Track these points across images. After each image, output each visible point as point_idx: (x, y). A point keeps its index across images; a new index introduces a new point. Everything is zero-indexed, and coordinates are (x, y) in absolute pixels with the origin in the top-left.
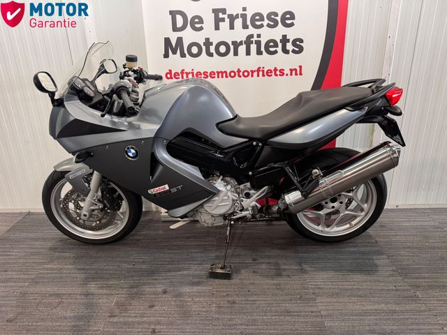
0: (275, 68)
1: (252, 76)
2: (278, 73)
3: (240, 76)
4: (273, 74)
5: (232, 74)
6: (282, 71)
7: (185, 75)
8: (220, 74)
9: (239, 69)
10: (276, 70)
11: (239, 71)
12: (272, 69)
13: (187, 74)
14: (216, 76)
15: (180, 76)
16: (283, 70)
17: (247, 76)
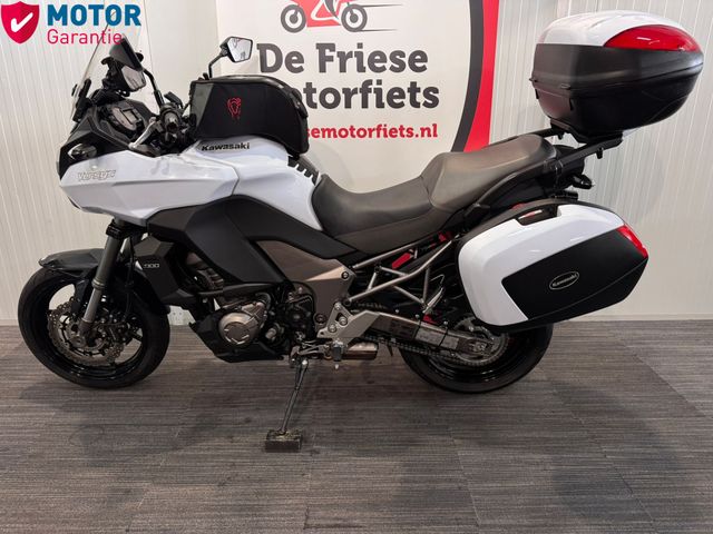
0: (402, 126)
1: (370, 136)
2: (405, 133)
3: (353, 136)
4: (398, 134)
5: (343, 133)
6: (410, 131)
8: (326, 133)
9: (352, 127)
12: (398, 128)
14: (321, 134)
16: (412, 129)
17: (364, 136)
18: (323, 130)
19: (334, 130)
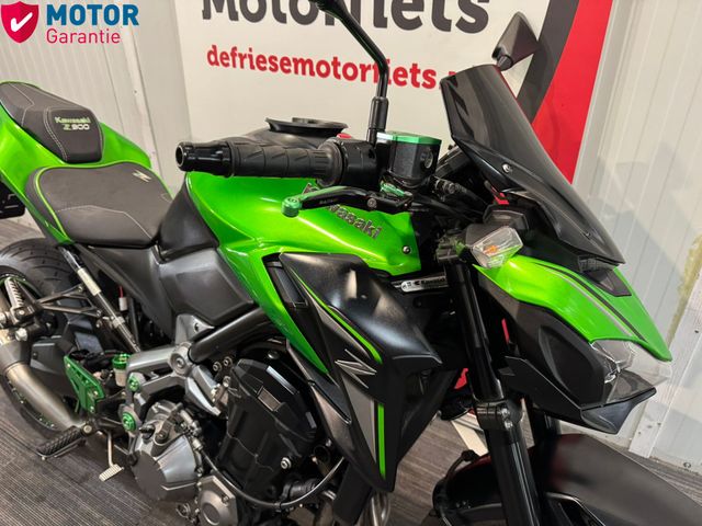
0: (415, 66)
1: (363, 79)
2: (420, 78)
3: (338, 76)
4: (409, 80)
5: (323, 69)
6: (429, 74)
7: (238, 59)
8: (300, 66)
9: (335, 59)
10: (415, 70)
11: (336, 63)
12: (408, 68)
13: (242, 57)
14: (292, 68)
15: (231, 62)
16: (433, 73)
17: (353, 78)
18: (295, 60)
19: (310, 62)
